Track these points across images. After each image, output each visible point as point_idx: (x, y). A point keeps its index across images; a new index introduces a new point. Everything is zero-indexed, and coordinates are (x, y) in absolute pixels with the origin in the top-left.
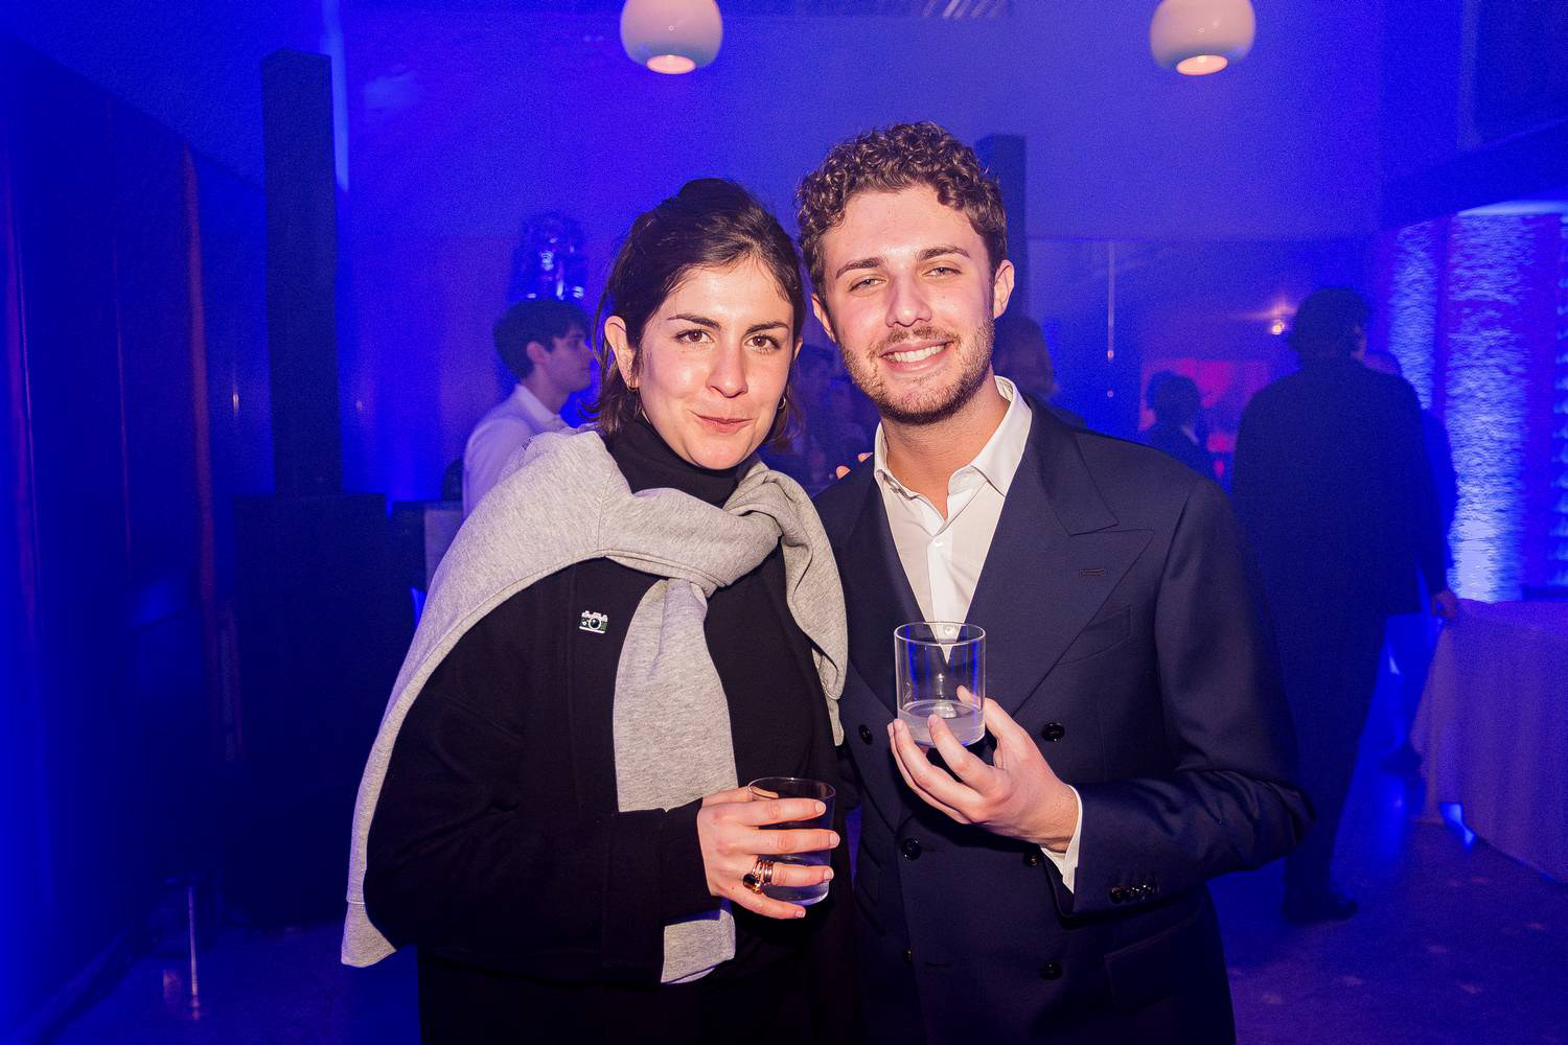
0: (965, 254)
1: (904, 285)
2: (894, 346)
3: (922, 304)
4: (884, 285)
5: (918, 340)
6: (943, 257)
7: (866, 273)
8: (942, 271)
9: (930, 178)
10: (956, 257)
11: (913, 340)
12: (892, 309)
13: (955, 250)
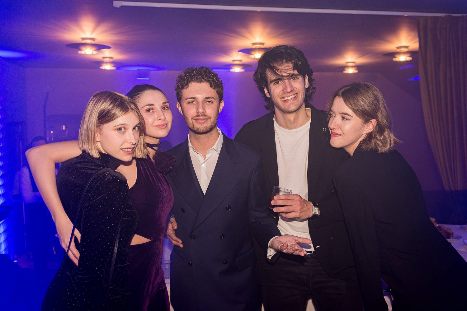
0: (214, 99)
1: (201, 104)
2: (197, 118)
3: (204, 109)
4: (196, 103)
5: (202, 117)
6: (209, 99)
7: (192, 100)
8: (209, 102)
9: (208, 81)
10: (213, 99)
11: (201, 117)
12: (197, 109)
13: (212, 98)
